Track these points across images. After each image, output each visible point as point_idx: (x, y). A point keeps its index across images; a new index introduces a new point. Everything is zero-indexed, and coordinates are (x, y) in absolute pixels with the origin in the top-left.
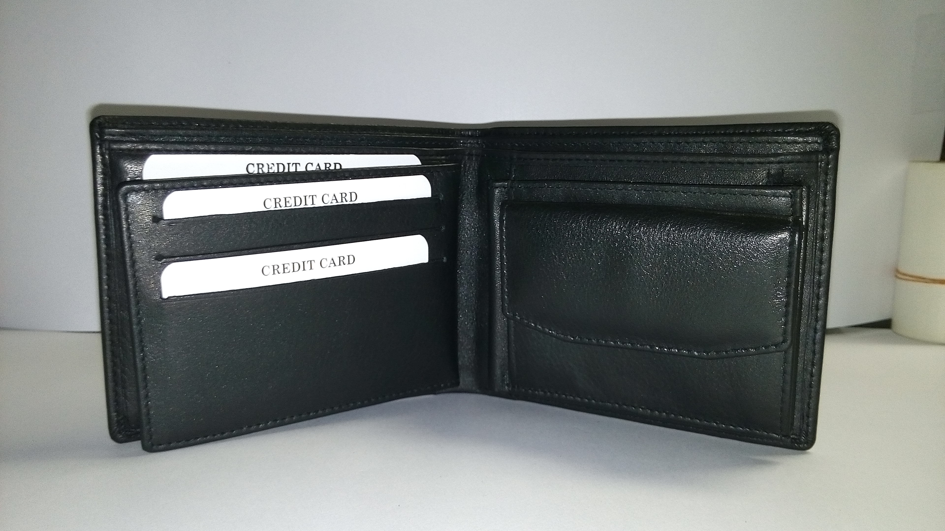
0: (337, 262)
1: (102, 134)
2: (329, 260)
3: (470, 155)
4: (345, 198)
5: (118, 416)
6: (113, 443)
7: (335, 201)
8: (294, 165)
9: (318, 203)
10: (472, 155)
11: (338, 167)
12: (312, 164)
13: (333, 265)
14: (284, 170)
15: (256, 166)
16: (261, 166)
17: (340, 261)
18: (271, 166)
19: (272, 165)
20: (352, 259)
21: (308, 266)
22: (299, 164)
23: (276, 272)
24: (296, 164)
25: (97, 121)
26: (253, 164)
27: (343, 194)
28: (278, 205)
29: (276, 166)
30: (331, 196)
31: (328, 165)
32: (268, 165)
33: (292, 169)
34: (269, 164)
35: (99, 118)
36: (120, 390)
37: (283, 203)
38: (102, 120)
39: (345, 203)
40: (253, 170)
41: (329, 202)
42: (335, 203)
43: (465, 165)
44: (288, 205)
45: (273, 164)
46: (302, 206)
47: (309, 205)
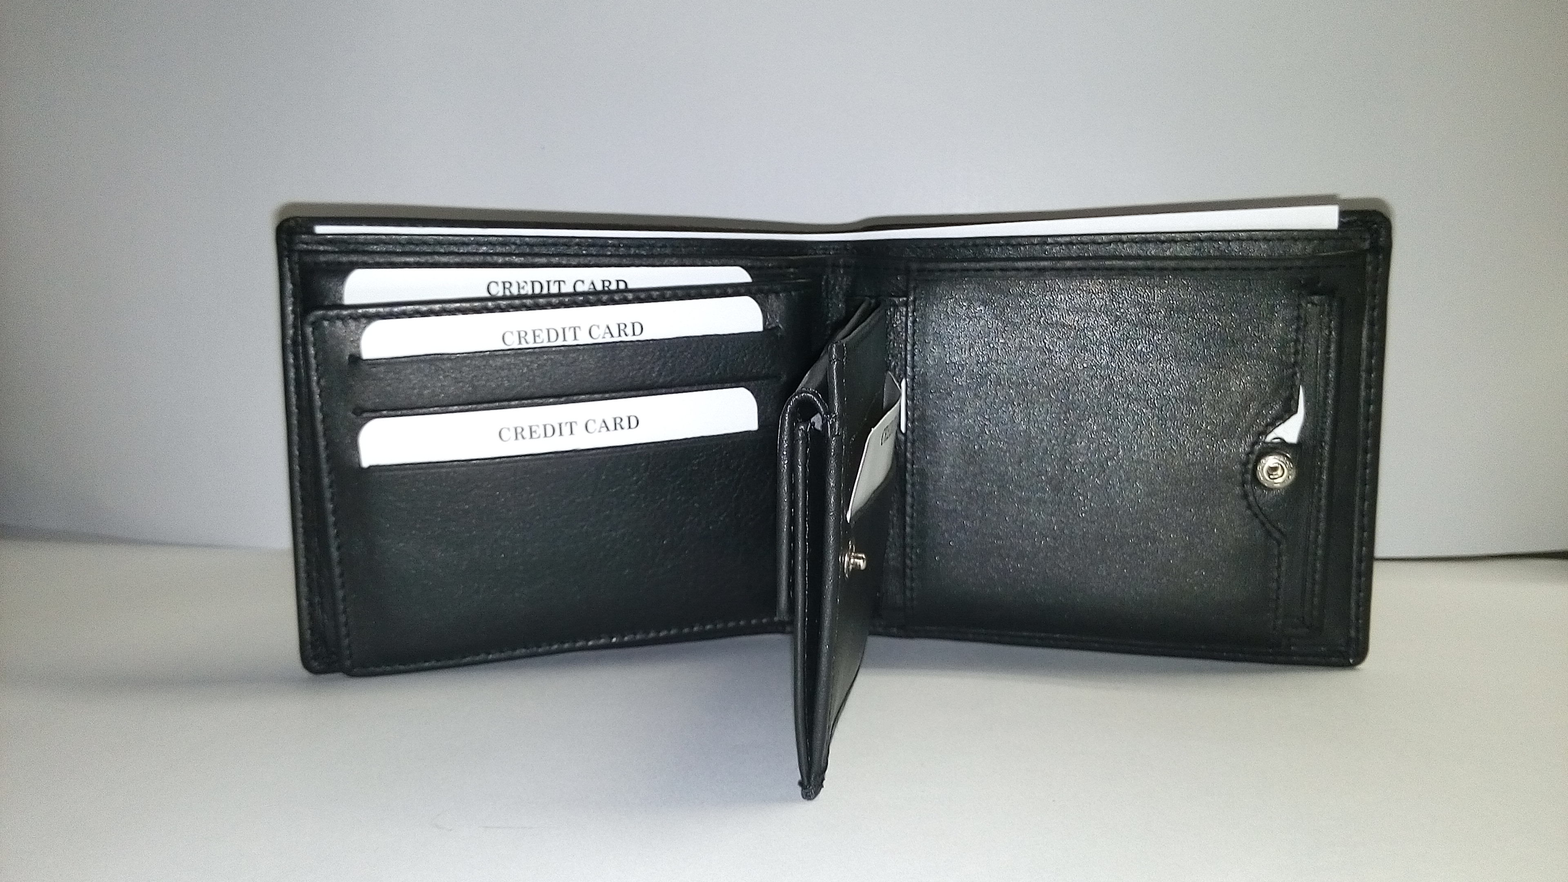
0: (611, 425)
1: (291, 242)
2: (599, 422)
3: (835, 266)
4: (624, 331)
5: (312, 634)
6: (305, 673)
7: (610, 335)
8: (557, 284)
9: (584, 339)
10: (838, 266)
11: (622, 286)
12: (583, 282)
13: (606, 429)
14: (541, 291)
15: (501, 285)
16: (507, 285)
17: (615, 424)
18: (522, 284)
19: (524, 284)
20: (634, 422)
21: (566, 430)
22: (564, 281)
23: (519, 436)
24: (559, 282)
25: (286, 225)
26: (497, 283)
27: (621, 325)
28: (523, 340)
29: (530, 284)
30: (603, 328)
31: (607, 284)
32: (519, 285)
33: (554, 290)
34: (520, 282)
35: (287, 220)
36: (317, 599)
37: (530, 338)
38: (292, 223)
39: (624, 338)
40: (498, 291)
41: (601, 336)
42: (608, 339)
43: (827, 282)
44: (538, 340)
45: (526, 282)
46: (560, 342)
47: (570, 341)
